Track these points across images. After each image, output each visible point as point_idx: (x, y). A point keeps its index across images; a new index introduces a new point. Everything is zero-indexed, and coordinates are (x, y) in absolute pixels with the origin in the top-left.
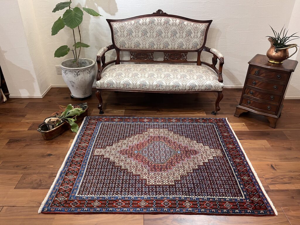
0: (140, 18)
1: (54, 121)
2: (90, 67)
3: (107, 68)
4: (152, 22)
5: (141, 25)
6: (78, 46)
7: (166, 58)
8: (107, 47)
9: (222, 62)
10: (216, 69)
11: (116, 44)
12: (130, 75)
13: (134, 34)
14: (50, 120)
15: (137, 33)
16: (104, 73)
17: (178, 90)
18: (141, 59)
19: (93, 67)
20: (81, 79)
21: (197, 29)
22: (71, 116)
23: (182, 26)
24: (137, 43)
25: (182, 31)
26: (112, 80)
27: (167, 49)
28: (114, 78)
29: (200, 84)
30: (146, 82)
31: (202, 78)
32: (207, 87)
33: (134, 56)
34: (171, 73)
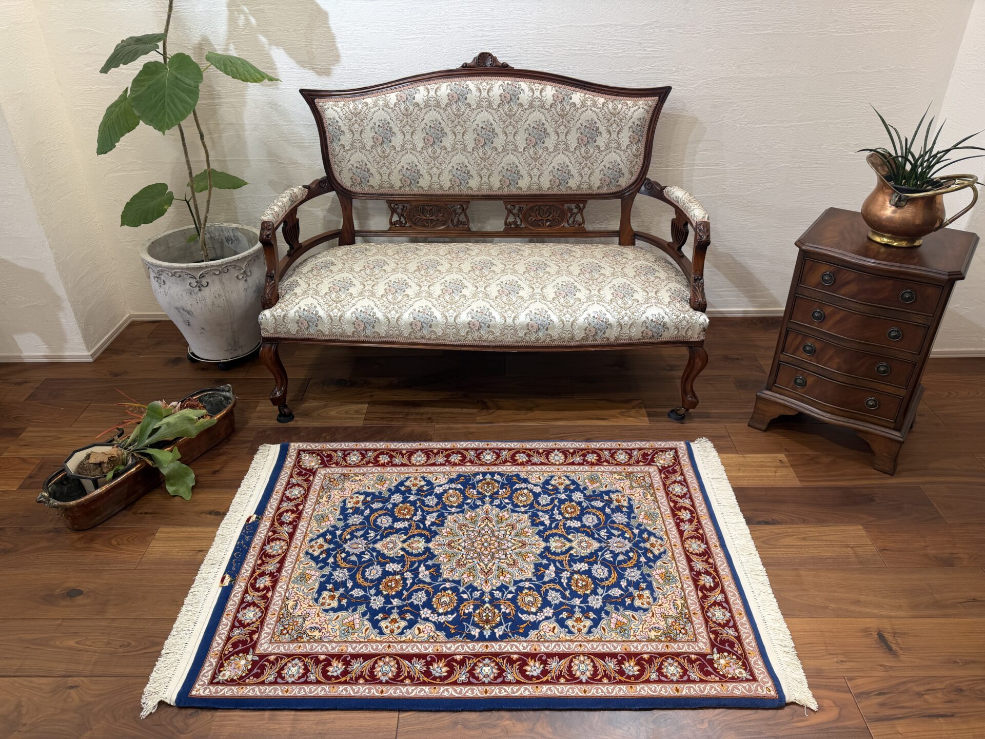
0: (416, 84)
1: (100, 464)
2: (245, 258)
3: (305, 261)
4: (459, 98)
5: (422, 106)
6: (202, 184)
7: (511, 219)
8: (305, 187)
9: (704, 238)
10: (683, 260)
11: (337, 175)
12: (380, 289)
13: (397, 140)
14: (88, 456)
15: (408, 137)
16: (291, 279)
17: (547, 341)
18: (427, 227)
19: (254, 257)
20: (215, 300)
21: (616, 119)
22: (166, 439)
23: (563, 111)
24: (409, 172)
25: (565, 126)
26: (315, 307)
27: (514, 190)
28: (321, 301)
29: (623, 317)
30: (432, 313)
31: (632, 296)
32: (647, 327)
33: (400, 215)
34: (523, 280)
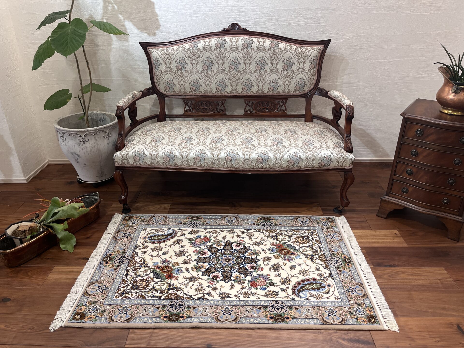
0: (199, 39)
1: (24, 231)
2: (108, 127)
3: (139, 129)
4: (221, 45)
5: (202, 50)
6: (87, 89)
7: (248, 108)
8: (140, 91)
9: (351, 114)
10: (339, 128)
11: (157, 86)
12: (178, 141)
13: (189, 68)
14: (18, 227)
15: (194, 66)
16: (132, 137)
17: (267, 168)
18: (204, 112)
19: (114, 126)
20: (92, 149)
21: (302, 56)
22: (61, 218)
23: (275, 52)
24: (194, 84)
25: (276, 60)
26: (143, 150)
27: (249, 93)
28: (147, 147)
29: (309, 155)
30: (206, 153)
31: (313, 144)
32: (322, 161)
33: (190, 107)
34: (255, 136)
